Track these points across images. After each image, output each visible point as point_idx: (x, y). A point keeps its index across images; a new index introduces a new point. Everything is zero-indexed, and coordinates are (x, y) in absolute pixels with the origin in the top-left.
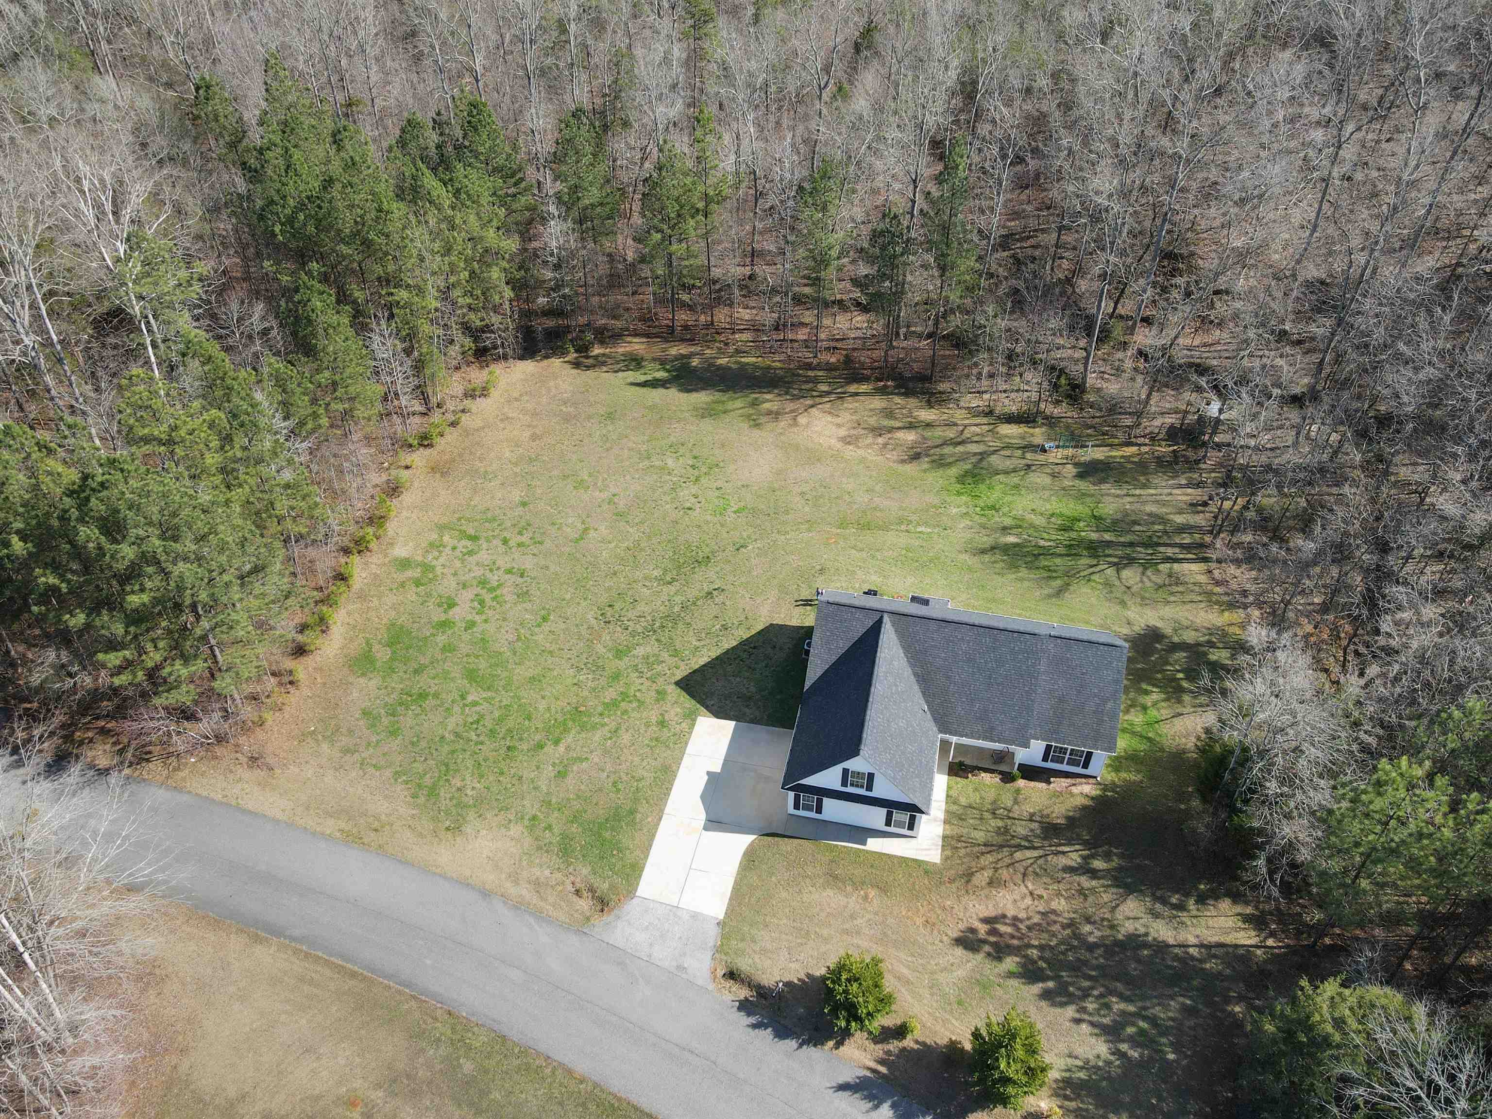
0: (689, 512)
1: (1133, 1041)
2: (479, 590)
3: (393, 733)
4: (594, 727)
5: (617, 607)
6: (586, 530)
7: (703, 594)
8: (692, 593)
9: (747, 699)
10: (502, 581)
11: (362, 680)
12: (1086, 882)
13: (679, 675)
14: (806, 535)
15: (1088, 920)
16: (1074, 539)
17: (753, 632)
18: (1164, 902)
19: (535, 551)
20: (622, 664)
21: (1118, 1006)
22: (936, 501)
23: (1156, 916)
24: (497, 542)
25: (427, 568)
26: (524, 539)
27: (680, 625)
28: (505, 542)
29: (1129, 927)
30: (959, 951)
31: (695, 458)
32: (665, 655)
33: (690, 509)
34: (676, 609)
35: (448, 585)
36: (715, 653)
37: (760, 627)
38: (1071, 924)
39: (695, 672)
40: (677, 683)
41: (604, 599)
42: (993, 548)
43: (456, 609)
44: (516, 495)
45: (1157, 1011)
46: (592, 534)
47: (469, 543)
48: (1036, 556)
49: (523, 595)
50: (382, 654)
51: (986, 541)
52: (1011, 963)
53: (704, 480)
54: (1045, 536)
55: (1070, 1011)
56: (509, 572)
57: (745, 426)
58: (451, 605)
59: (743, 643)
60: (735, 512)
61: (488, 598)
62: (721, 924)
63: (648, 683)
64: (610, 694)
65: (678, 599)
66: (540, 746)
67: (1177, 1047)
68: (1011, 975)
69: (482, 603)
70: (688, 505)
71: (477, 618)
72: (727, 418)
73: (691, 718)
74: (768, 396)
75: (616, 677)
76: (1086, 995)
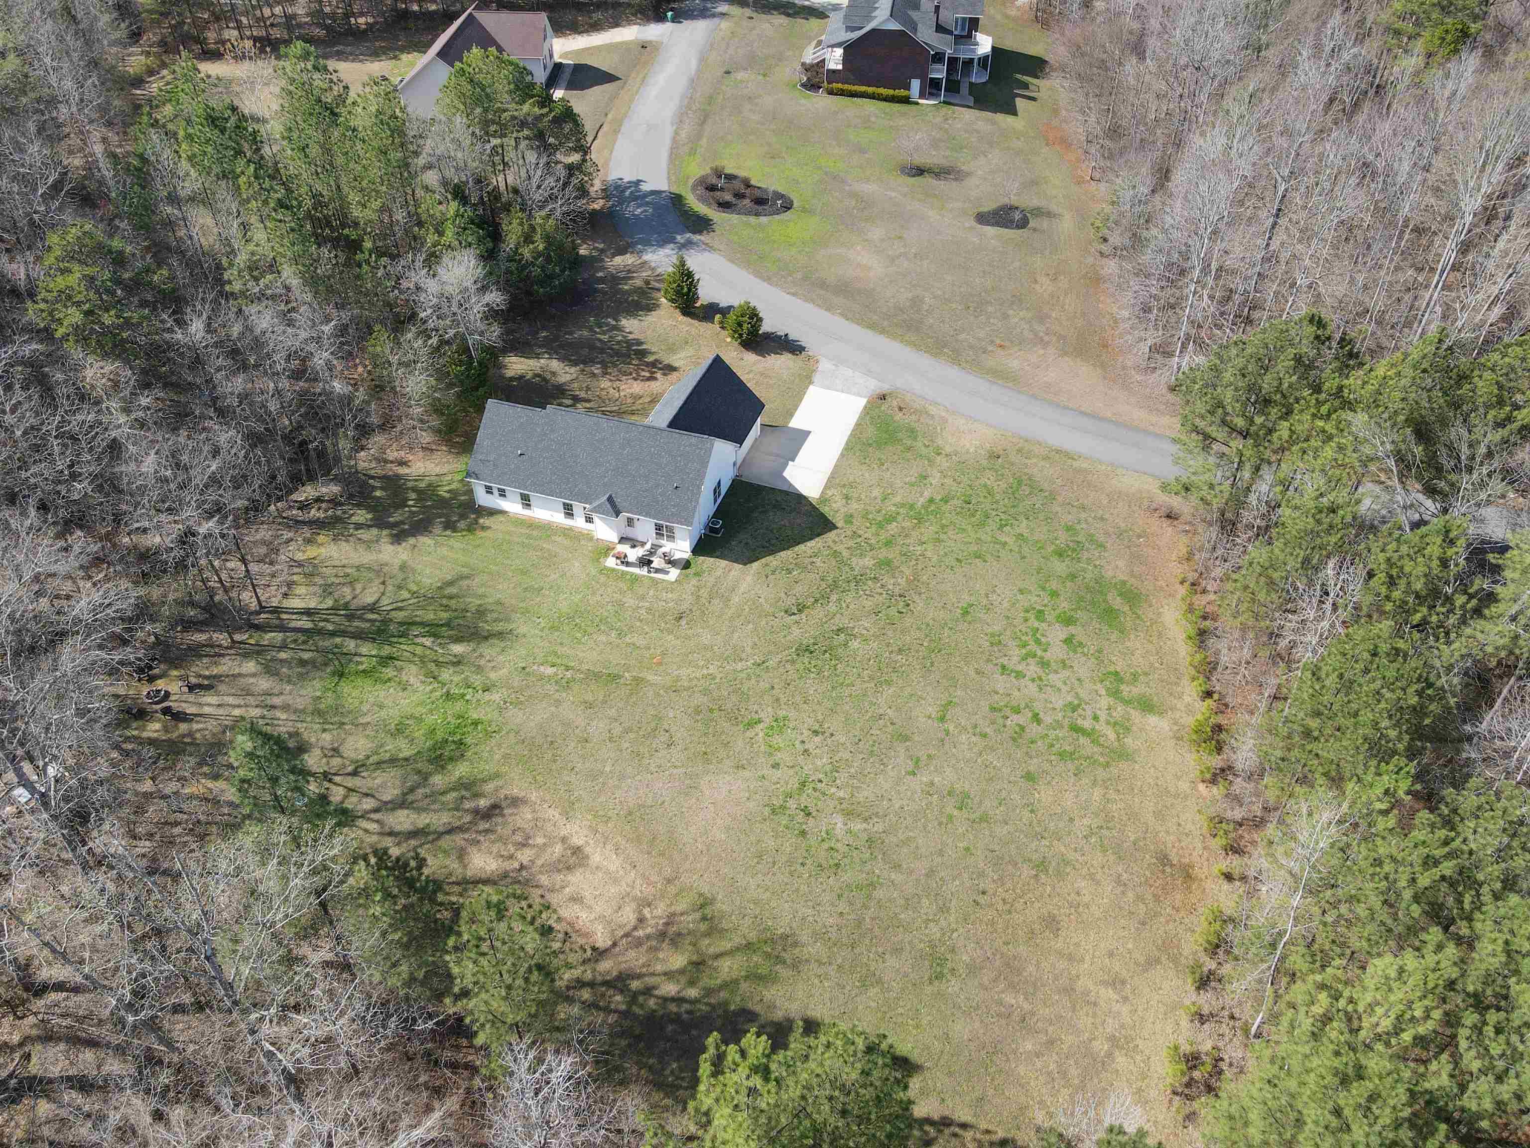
0: (816, 727)
1: (608, 324)
2: (1048, 656)
3: (1069, 529)
4: (903, 505)
5: (893, 611)
6: (942, 719)
7: (806, 611)
8: (818, 612)
9: (777, 506)
10: (1024, 663)
11: (1122, 577)
12: (583, 395)
13: (832, 535)
14: (684, 672)
15: (594, 375)
16: (391, 644)
17: (763, 560)
18: (544, 379)
19: (996, 697)
20: (883, 553)
21: (605, 338)
22: (512, 711)
23: (554, 374)
24: (1048, 719)
25: (1115, 693)
26: (1014, 720)
27: (830, 580)
28: (1036, 718)
29: (573, 370)
30: (676, 365)
31: (803, 833)
32: (845, 554)
33: (816, 733)
34: (834, 597)
35: (1083, 667)
36: (801, 548)
37: (755, 565)
38: (605, 374)
39: (819, 535)
40: (834, 527)
41: (908, 621)
42: (486, 638)
43: (1063, 636)
44: (1044, 795)
45: (586, 333)
46: (932, 710)
47: (1080, 722)
48: (448, 624)
49: (997, 642)
50: (1117, 602)
51: (488, 650)
52: (650, 359)
53: (794, 784)
54: (419, 650)
55: (631, 337)
56: (1019, 675)
57: (722, 906)
58: (1068, 641)
59: (772, 552)
60: (760, 721)
61: (1033, 647)
62: (811, 383)
63: (860, 532)
64: (893, 528)
65: (832, 608)
66: (945, 500)
67: (588, 321)
68: (653, 353)
69: (1038, 642)
70: (817, 739)
71: (1036, 625)
72: (747, 931)
73: (823, 499)
74: (670, 989)
75: (888, 544)
76: (619, 342)
